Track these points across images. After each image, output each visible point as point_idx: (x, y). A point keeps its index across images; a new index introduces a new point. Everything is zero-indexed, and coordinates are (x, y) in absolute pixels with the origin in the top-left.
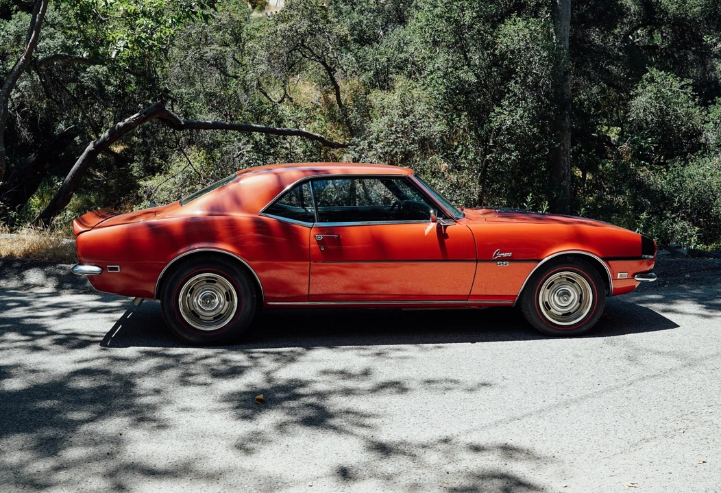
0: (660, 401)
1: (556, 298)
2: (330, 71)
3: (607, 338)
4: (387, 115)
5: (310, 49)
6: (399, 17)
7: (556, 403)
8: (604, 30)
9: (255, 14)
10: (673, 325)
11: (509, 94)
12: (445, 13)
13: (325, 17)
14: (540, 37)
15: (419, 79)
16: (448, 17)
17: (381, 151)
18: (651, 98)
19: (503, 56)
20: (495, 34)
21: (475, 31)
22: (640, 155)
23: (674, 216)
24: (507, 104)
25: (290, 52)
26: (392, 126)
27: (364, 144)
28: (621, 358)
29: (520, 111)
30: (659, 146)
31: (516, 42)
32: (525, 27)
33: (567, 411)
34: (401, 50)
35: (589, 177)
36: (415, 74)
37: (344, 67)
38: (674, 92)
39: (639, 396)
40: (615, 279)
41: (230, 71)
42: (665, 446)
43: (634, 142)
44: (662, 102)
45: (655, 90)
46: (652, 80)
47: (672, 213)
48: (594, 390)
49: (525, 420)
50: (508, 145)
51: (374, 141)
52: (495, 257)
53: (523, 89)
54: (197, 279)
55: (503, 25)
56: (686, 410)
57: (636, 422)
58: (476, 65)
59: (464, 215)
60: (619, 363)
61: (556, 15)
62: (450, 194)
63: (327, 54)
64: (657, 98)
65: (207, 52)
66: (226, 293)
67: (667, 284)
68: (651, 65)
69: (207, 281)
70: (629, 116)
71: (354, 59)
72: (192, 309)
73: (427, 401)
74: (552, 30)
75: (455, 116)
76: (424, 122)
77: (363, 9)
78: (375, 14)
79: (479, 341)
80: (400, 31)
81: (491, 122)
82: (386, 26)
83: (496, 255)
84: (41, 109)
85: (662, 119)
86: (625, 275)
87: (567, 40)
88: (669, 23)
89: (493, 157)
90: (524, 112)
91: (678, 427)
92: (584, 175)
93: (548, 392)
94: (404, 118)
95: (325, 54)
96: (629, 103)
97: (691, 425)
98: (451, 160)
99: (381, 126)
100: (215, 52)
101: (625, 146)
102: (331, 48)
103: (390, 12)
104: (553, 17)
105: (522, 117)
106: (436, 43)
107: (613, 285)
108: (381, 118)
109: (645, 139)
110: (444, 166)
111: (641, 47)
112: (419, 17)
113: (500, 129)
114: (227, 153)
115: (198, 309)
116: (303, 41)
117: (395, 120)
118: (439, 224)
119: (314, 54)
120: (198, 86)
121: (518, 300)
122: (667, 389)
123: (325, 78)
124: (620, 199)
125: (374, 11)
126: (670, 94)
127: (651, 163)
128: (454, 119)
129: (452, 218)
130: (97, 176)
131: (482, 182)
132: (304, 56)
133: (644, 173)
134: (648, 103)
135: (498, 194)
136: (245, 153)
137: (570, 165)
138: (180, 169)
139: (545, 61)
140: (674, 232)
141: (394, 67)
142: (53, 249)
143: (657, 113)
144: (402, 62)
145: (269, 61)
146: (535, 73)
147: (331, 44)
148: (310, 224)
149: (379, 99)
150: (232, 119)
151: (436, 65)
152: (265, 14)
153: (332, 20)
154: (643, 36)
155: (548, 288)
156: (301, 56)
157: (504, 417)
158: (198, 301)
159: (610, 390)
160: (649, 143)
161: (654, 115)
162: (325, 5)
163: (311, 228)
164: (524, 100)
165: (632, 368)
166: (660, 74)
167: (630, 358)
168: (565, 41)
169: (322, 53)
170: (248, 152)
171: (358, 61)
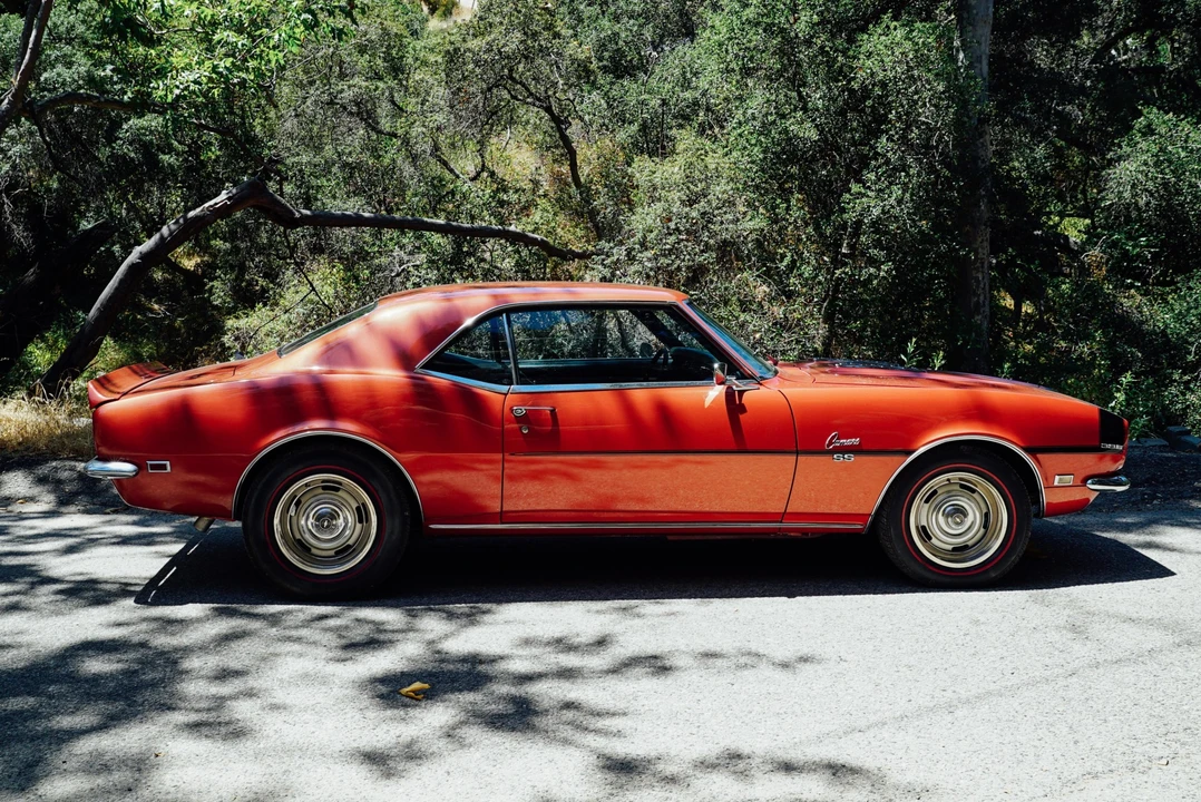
0: (1125, 707)
1: (941, 519)
2: (559, 123)
3: (1035, 591)
4: (659, 200)
5: (524, 85)
6: (684, 26)
7: (932, 705)
8: (1057, 41)
9: (435, 23)
10: (1161, 572)
11: (877, 160)
12: (763, 16)
13: (549, 27)
14: (933, 55)
15: (719, 136)
16: (768, 24)
17: (650, 265)
18: (1146, 164)
19: (866, 92)
20: (851, 53)
21: (816, 48)
22: (1124, 269)
23: (1187, 378)
24: (873, 178)
25: (490, 89)
26: (670, 220)
27: (619, 253)
28: (1057, 627)
29: (897, 191)
30: (1162, 251)
31: (889, 65)
32: (907, 38)
33: (949, 718)
34: (686, 84)
35: (1027, 308)
36: (711, 128)
37: (587, 118)
38: (1192, 151)
39: (1086, 695)
40: (1050, 487)
41: (385, 125)
42: (1128, 786)
43: (1114, 244)
44: (1167, 171)
45: (1155, 149)
46: (1149, 131)
47: (1184, 373)
48: (1004, 684)
49: (870, 733)
50: (874, 252)
51: (637, 246)
52: (828, 446)
53: (903, 152)
54: (306, 485)
55: (866, 36)
56: (1175, 724)
57: (1076, 742)
58: (817, 110)
59: (776, 372)
60: (1054, 636)
61: (965, 15)
62: (772, 339)
63: (555, 93)
64: (1156, 164)
65: (342, 91)
66: (358, 509)
67: (1157, 498)
68: (1148, 102)
69: (324, 488)
70: (1103, 199)
71: (603, 101)
72: (298, 537)
73: (700, 697)
74: (957, 43)
75: (779, 201)
76: (725, 213)
77: (619, 11)
78: (642, 20)
79: (802, 595)
80: (684, 50)
81: (843, 211)
82: (662, 42)
83: (830, 443)
84: (48, 190)
85: (1168, 201)
86: (1069, 479)
87: (985, 62)
88: (1187, 22)
89: (846, 274)
90: (904, 192)
91: (1157, 755)
92: (1018, 306)
93: (917, 684)
94: (691, 205)
95: (550, 93)
96: (1104, 173)
97: (1182, 752)
98: (774, 280)
99: (650, 221)
100: (356, 90)
101: (1095, 253)
102: (561, 82)
103: (667, 17)
104: (960, 20)
105: (900, 202)
106: (747, 72)
107: (1046, 497)
108: (649, 206)
109: (1135, 239)
110: (762, 290)
111: (1132, 70)
112: (717, 23)
113: (859, 223)
114: (380, 268)
115: (307, 536)
116: (511, 70)
117: (675, 210)
118: (729, 388)
119: (531, 94)
120: (329, 151)
121: (873, 522)
122: (1140, 685)
123: (550, 136)
124: (1084, 348)
125: (639, 15)
126: (1183, 154)
127: (1145, 283)
128: (778, 206)
129: (753, 378)
130: (152, 311)
131: (828, 318)
132: (515, 98)
133: (1131, 301)
134: (1142, 172)
135: (859, 341)
136: (411, 269)
137: (987, 287)
138: (298, 298)
139: (940, 98)
140: (1188, 407)
141: (675, 117)
142: (61, 437)
143: (1157, 191)
144: (687, 107)
145: (452, 107)
146: (924, 123)
147: (561, 76)
148: (504, 388)
149: (646, 172)
150: (389, 211)
151: (750, 112)
152: (452, 24)
153: (563, 32)
154: (1136, 49)
155: (926, 502)
156: (507, 96)
157: (835, 727)
158: (307, 523)
159: (1033, 683)
160: (1142, 246)
161: (1152, 195)
162: (549, 5)
163: (506, 395)
164: (904, 170)
165: (1077, 646)
166: (1166, 118)
167: (1074, 628)
168: (981, 62)
169: (546, 92)
170: (417, 267)
171: (610, 106)
